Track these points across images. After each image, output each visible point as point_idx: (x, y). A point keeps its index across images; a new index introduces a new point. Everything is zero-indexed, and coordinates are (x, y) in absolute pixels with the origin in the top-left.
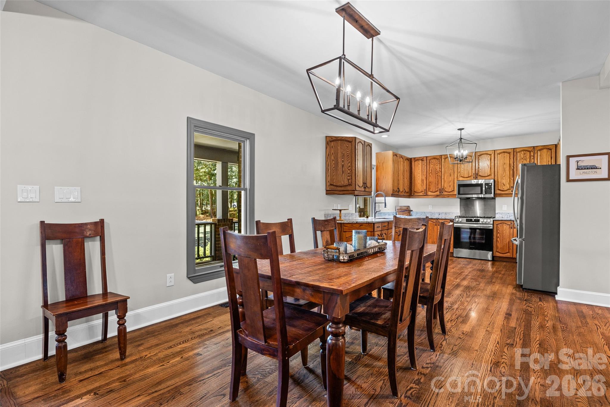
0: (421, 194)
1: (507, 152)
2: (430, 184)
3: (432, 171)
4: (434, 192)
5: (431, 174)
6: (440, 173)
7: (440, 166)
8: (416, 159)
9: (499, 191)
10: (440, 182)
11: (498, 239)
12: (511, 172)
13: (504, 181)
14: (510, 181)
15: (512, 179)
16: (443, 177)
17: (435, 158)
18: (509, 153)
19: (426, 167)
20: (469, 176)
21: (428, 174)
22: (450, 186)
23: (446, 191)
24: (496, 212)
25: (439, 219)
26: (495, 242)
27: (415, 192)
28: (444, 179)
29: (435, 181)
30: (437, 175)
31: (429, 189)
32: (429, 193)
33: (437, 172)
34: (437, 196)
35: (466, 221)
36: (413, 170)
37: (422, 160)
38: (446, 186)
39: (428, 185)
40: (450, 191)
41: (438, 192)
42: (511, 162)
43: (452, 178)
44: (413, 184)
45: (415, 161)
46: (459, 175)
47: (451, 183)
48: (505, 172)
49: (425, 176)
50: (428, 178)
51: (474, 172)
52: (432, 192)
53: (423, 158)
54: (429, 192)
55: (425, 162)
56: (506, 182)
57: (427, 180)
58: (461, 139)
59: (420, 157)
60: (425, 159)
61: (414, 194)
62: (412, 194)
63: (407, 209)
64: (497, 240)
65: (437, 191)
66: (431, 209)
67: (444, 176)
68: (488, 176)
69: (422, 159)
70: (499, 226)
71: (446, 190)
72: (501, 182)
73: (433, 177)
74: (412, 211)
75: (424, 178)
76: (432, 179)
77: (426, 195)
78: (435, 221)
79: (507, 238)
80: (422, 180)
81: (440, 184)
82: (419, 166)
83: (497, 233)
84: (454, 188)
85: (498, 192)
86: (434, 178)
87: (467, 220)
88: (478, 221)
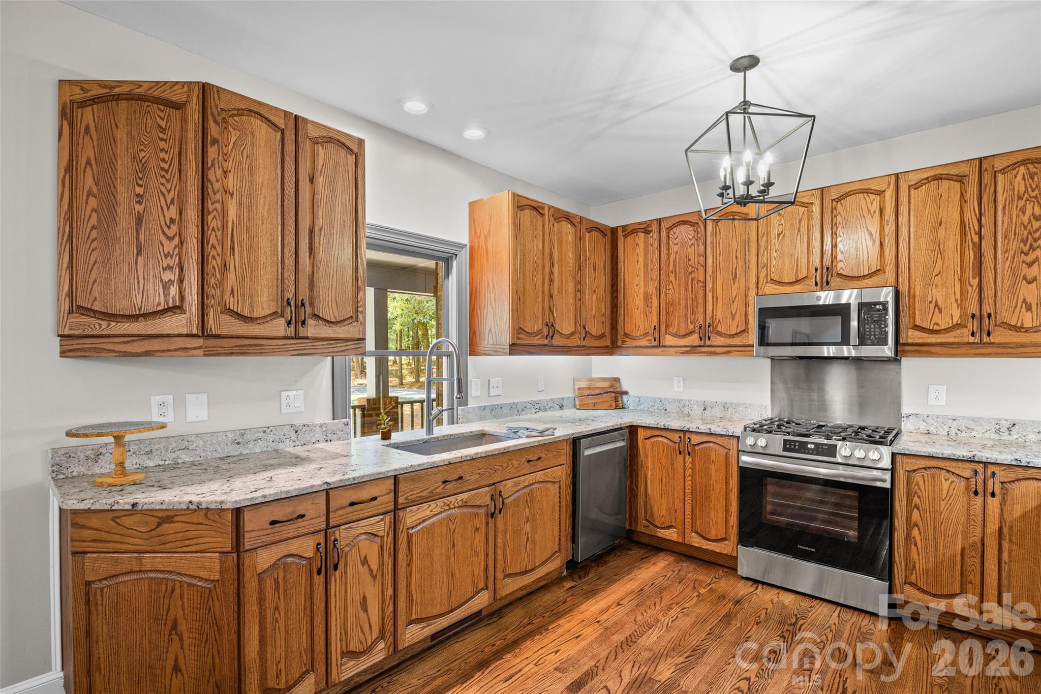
0: (644, 342)
1: (949, 177)
2: (671, 309)
3: (675, 265)
4: (684, 336)
5: (672, 277)
6: (701, 270)
7: (702, 247)
8: (629, 231)
9: (917, 333)
10: (701, 300)
11: (915, 532)
12: (970, 255)
13: (938, 295)
14: (963, 293)
15: (975, 282)
16: (709, 285)
17: (684, 222)
18: (960, 179)
19: (657, 253)
20: (800, 276)
21: (663, 277)
22: (733, 316)
23: (719, 334)
24: (905, 410)
25: (688, 431)
26: (902, 542)
27: (626, 335)
28: (713, 290)
29: (686, 298)
30: (693, 279)
31: (667, 326)
32: (669, 340)
33: (691, 269)
34: (692, 350)
35: (785, 449)
36: (621, 265)
37: (647, 232)
38: (719, 316)
39: (663, 313)
40: (733, 332)
41: (696, 336)
42: (967, 215)
43: (739, 289)
44: (621, 311)
45: (625, 236)
46: (762, 275)
47: (738, 306)
48: (943, 259)
49: (656, 284)
50: (663, 290)
51: (817, 263)
52: (676, 335)
53: (649, 226)
54: (667, 336)
55: (656, 236)
56: (947, 296)
57: (662, 297)
58: (746, 103)
59: (639, 224)
60: (654, 228)
61: (623, 342)
62: (619, 344)
63: (612, 386)
64: (908, 537)
65: (692, 332)
66: (681, 390)
67: (714, 282)
68: (870, 275)
69: (645, 228)
70: (918, 477)
71: (719, 329)
72: (924, 299)
73: (679, 285)
74: (626, 393)
75: (652, 289)
76: (676, 293)
77: (659, 346)
78: (676, 437)
79: (956, 535)
80: (647, 297)
81: (701, 310)
82: (638, 251)
83: (911, 506)
84: (746, 323)
85: (913, 336)
86: (683, 289)
87: (788, 446)
88: (831, 451)
